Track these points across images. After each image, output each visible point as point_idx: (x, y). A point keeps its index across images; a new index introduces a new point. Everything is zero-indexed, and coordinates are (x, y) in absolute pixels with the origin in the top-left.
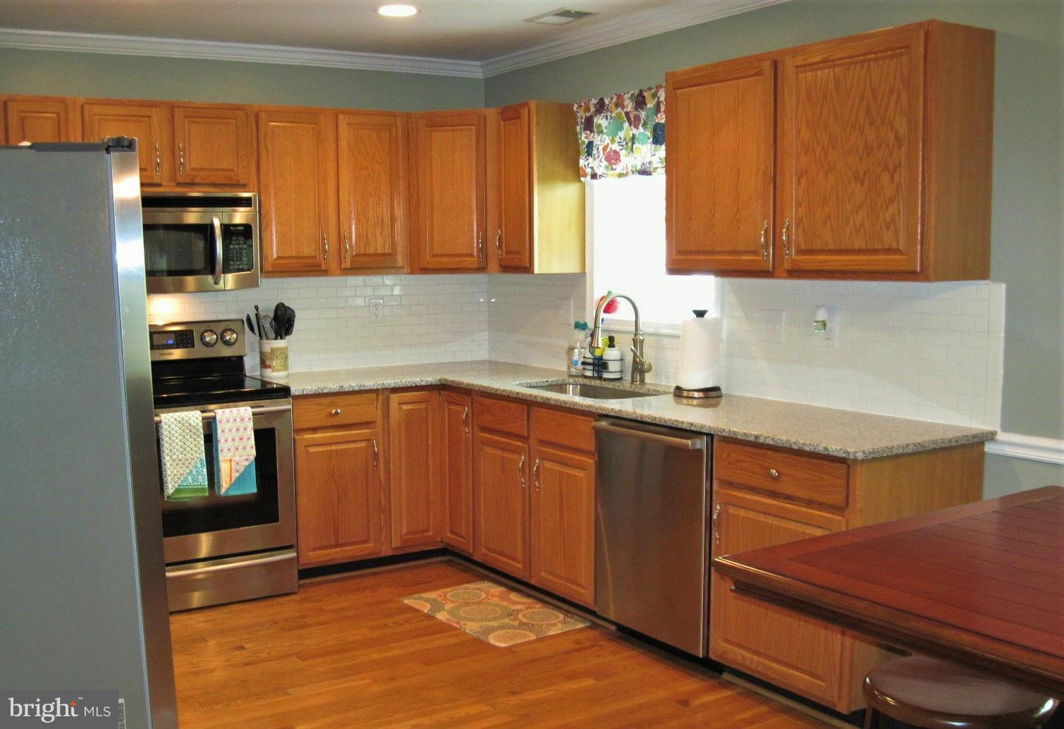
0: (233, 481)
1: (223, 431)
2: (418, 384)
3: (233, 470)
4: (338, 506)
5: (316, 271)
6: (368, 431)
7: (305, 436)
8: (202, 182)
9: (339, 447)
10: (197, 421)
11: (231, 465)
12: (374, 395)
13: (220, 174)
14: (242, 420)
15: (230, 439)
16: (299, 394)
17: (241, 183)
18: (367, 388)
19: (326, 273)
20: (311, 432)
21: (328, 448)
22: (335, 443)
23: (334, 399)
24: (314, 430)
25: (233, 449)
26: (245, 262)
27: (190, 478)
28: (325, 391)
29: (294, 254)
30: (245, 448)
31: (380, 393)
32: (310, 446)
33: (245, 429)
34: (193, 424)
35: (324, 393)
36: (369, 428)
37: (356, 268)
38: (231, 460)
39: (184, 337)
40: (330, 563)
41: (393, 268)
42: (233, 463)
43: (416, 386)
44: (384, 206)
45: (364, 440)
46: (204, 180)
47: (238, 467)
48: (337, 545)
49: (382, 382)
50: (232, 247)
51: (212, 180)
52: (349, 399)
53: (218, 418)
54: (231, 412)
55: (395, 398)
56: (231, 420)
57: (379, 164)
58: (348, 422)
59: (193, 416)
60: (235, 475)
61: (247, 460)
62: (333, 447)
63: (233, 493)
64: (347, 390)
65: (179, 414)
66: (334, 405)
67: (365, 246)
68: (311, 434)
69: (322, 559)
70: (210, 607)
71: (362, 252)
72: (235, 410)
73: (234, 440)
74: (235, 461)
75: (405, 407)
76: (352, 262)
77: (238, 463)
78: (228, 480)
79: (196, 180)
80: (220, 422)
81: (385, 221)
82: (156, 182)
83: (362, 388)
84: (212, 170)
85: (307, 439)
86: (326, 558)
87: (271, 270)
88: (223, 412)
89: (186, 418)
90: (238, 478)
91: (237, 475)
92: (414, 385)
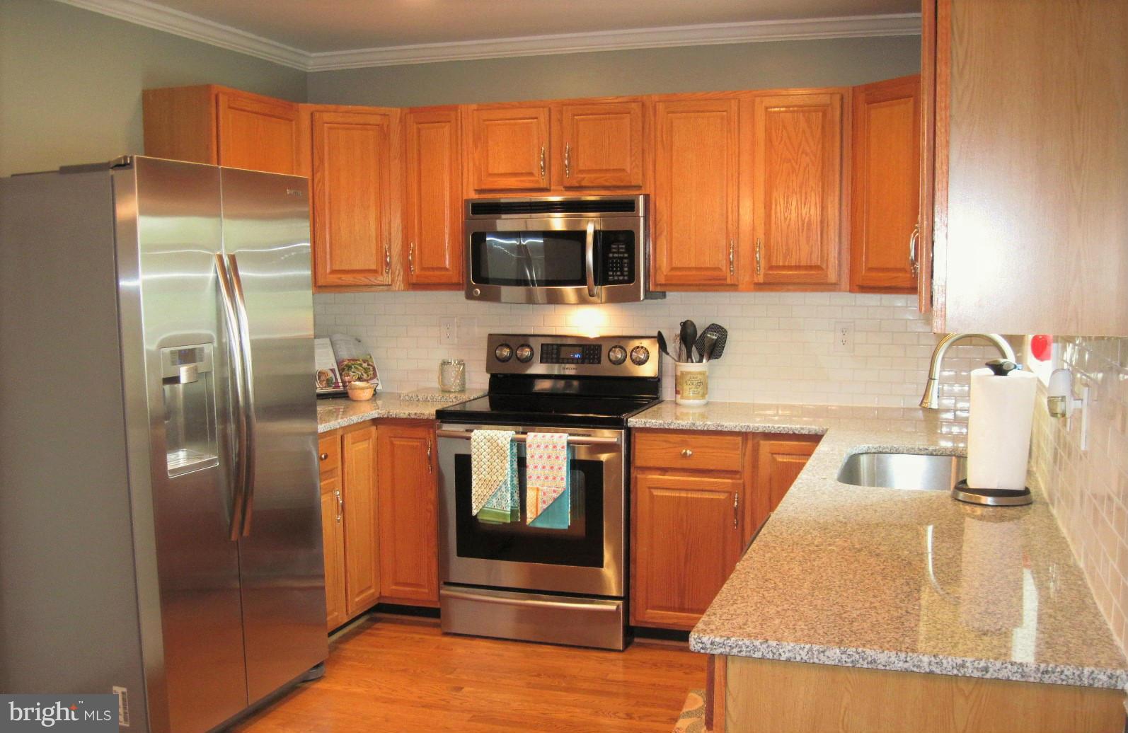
0: (539, 512)
1: (532, 457)
2: (797, 432)
3: (539, 500)
4: (685, 563)
5: (722, 285)
6: (729, 481)
7: (650, 476)
8: (591, 185)
9: (690, 495)
10: (505, 442)
11: (537, 495)
12: (739, 439)
13: (608, 175)
14: (555, 447)
15: (540, 467)
16: (641, 426)
17: (633, 184)
18: (726, 429)
19: (734, 287)
20: (659, 472)
21: (676, 494)
22: (687, 490)
23: (686, 437)
24: (664, 470)
25: (542, 478)
26: (626, 273)
27: (494, 500)
28: (672, 427)
29: (693, 265)
30: (554, 478)
31: (750, 437)
32: (657, 488)
33: (557, 458)
34: (501, 445)
35: (669, 429)
36: (732, 479)
37: (769, 284)
38: (538, 489)
39: (592, 352)
40: (671, 628)
41: (822, 284)
42: (540, 494)
43: (794, 434)
44: (813, 207)
45: (724, 492)
46: (592, 183)
47: (545, 498)
48: (682, 610)
49: (747, 424)
50: (611, 255)
51: (602, 182)
52: (703, 440)
53: (528, 441)
54: (544, 436)
55: (766, 446)
56: (543, 446)
57: (807, 154)
58: (701, 467)
59: (504, 436)
60: (542, 507)
61: (555, 491)
62: (683, 494)
63: (539, 525)
64: (699, 428)
65: (489, 432)
66: (685, 444)
67: (785, 258)
68: (660, 475)
69: (665, 621)
70: (516, 641)
71: (781, 264)
72: (548, 435)
73: (544, 467)
74: (542, 490)
75: (780, 459)
76: (765, 275)
77: (544, 494)
78: (534, 510)
79: (584, 184)
80: (530, 446)
81: (814, 226)
82: (542, 186)
83: (720, 428)
84: (600, 171)
85: (652, 480)
86: (671, 622)
87: (664, 282)
88: (535, 436)
89: (495, 438)
90: (545, 510)
91: (545, 506)
92: (791, 432)
